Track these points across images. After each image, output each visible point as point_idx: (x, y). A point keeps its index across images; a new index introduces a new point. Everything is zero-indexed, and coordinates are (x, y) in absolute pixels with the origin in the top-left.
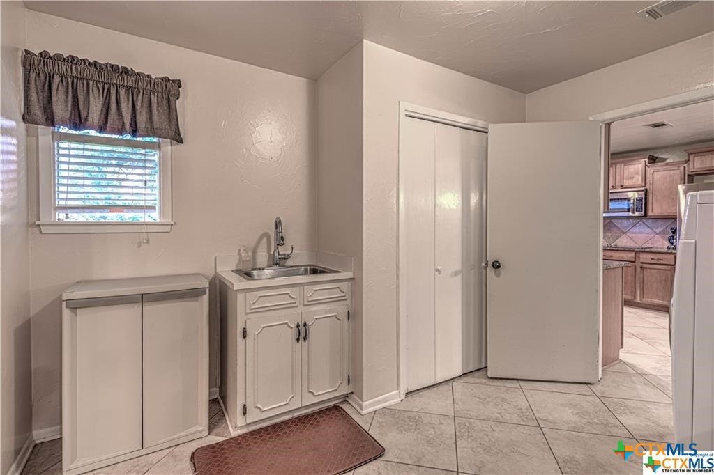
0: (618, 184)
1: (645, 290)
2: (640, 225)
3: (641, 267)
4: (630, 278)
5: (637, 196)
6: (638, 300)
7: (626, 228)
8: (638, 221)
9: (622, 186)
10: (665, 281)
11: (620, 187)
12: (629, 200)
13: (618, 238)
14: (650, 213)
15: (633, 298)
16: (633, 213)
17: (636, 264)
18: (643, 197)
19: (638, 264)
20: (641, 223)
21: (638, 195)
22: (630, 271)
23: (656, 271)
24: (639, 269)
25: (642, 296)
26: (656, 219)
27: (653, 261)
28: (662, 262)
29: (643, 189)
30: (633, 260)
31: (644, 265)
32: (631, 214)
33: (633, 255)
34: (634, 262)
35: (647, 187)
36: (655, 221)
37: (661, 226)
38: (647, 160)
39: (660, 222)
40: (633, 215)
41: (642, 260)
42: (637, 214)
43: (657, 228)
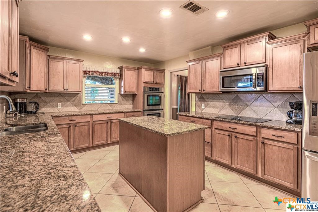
0: (242, 62)
1: (266, 167)
2: (261, 98)
3: (263, 143)
4: (252, 153)
5: (258, 72)
6: (260, 175)
7: (249, 101)
8: (259, 95)
9: (246, 63)
10: (287, 160)
11: (244, 65)
12: (251, 75)
13: (243, 109)
14: (270, 88)
15: (255, 173)
16: (255, 87)
17: (258, 138)
18: (264, 72)
19: (260, 139)
20: (262, 97)
21: (260, 70)
22: (252, 144)
23: (278, 148)
24: (260, 144)
25: (264, 173)
26: (274, 93)
27: (274, 138)
28: (284, 140)
29: (263, 64)
30: (255, 134)
31: (266, 141)
32: (253, 89)
33: (254, 129)
34: (256, 136)
35: (267, 63)
36: (274, 95)
37: (280, 100)
38: (267, 38)
39: (279, 97)
40: (255, 90)
41: (263, 136)
42: (258, 89)
43: (276, 102)
